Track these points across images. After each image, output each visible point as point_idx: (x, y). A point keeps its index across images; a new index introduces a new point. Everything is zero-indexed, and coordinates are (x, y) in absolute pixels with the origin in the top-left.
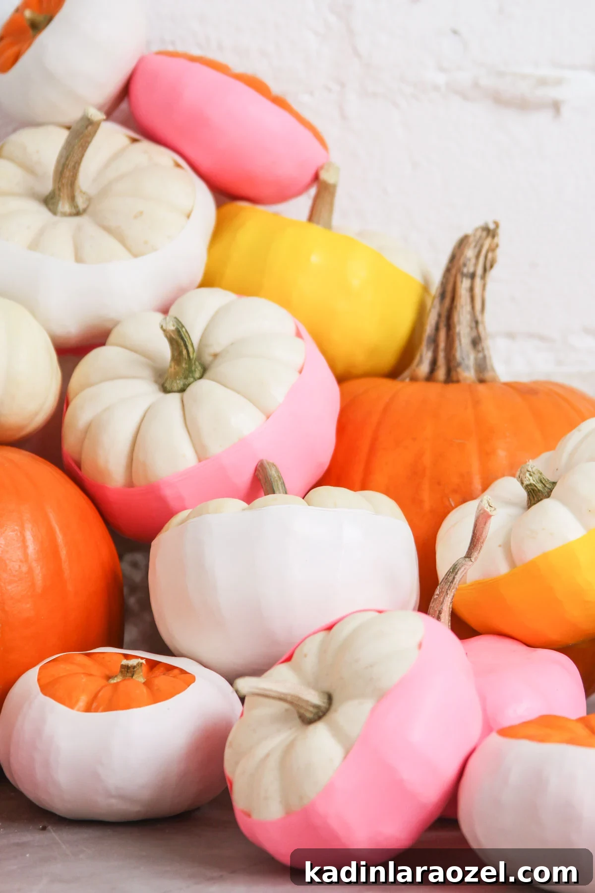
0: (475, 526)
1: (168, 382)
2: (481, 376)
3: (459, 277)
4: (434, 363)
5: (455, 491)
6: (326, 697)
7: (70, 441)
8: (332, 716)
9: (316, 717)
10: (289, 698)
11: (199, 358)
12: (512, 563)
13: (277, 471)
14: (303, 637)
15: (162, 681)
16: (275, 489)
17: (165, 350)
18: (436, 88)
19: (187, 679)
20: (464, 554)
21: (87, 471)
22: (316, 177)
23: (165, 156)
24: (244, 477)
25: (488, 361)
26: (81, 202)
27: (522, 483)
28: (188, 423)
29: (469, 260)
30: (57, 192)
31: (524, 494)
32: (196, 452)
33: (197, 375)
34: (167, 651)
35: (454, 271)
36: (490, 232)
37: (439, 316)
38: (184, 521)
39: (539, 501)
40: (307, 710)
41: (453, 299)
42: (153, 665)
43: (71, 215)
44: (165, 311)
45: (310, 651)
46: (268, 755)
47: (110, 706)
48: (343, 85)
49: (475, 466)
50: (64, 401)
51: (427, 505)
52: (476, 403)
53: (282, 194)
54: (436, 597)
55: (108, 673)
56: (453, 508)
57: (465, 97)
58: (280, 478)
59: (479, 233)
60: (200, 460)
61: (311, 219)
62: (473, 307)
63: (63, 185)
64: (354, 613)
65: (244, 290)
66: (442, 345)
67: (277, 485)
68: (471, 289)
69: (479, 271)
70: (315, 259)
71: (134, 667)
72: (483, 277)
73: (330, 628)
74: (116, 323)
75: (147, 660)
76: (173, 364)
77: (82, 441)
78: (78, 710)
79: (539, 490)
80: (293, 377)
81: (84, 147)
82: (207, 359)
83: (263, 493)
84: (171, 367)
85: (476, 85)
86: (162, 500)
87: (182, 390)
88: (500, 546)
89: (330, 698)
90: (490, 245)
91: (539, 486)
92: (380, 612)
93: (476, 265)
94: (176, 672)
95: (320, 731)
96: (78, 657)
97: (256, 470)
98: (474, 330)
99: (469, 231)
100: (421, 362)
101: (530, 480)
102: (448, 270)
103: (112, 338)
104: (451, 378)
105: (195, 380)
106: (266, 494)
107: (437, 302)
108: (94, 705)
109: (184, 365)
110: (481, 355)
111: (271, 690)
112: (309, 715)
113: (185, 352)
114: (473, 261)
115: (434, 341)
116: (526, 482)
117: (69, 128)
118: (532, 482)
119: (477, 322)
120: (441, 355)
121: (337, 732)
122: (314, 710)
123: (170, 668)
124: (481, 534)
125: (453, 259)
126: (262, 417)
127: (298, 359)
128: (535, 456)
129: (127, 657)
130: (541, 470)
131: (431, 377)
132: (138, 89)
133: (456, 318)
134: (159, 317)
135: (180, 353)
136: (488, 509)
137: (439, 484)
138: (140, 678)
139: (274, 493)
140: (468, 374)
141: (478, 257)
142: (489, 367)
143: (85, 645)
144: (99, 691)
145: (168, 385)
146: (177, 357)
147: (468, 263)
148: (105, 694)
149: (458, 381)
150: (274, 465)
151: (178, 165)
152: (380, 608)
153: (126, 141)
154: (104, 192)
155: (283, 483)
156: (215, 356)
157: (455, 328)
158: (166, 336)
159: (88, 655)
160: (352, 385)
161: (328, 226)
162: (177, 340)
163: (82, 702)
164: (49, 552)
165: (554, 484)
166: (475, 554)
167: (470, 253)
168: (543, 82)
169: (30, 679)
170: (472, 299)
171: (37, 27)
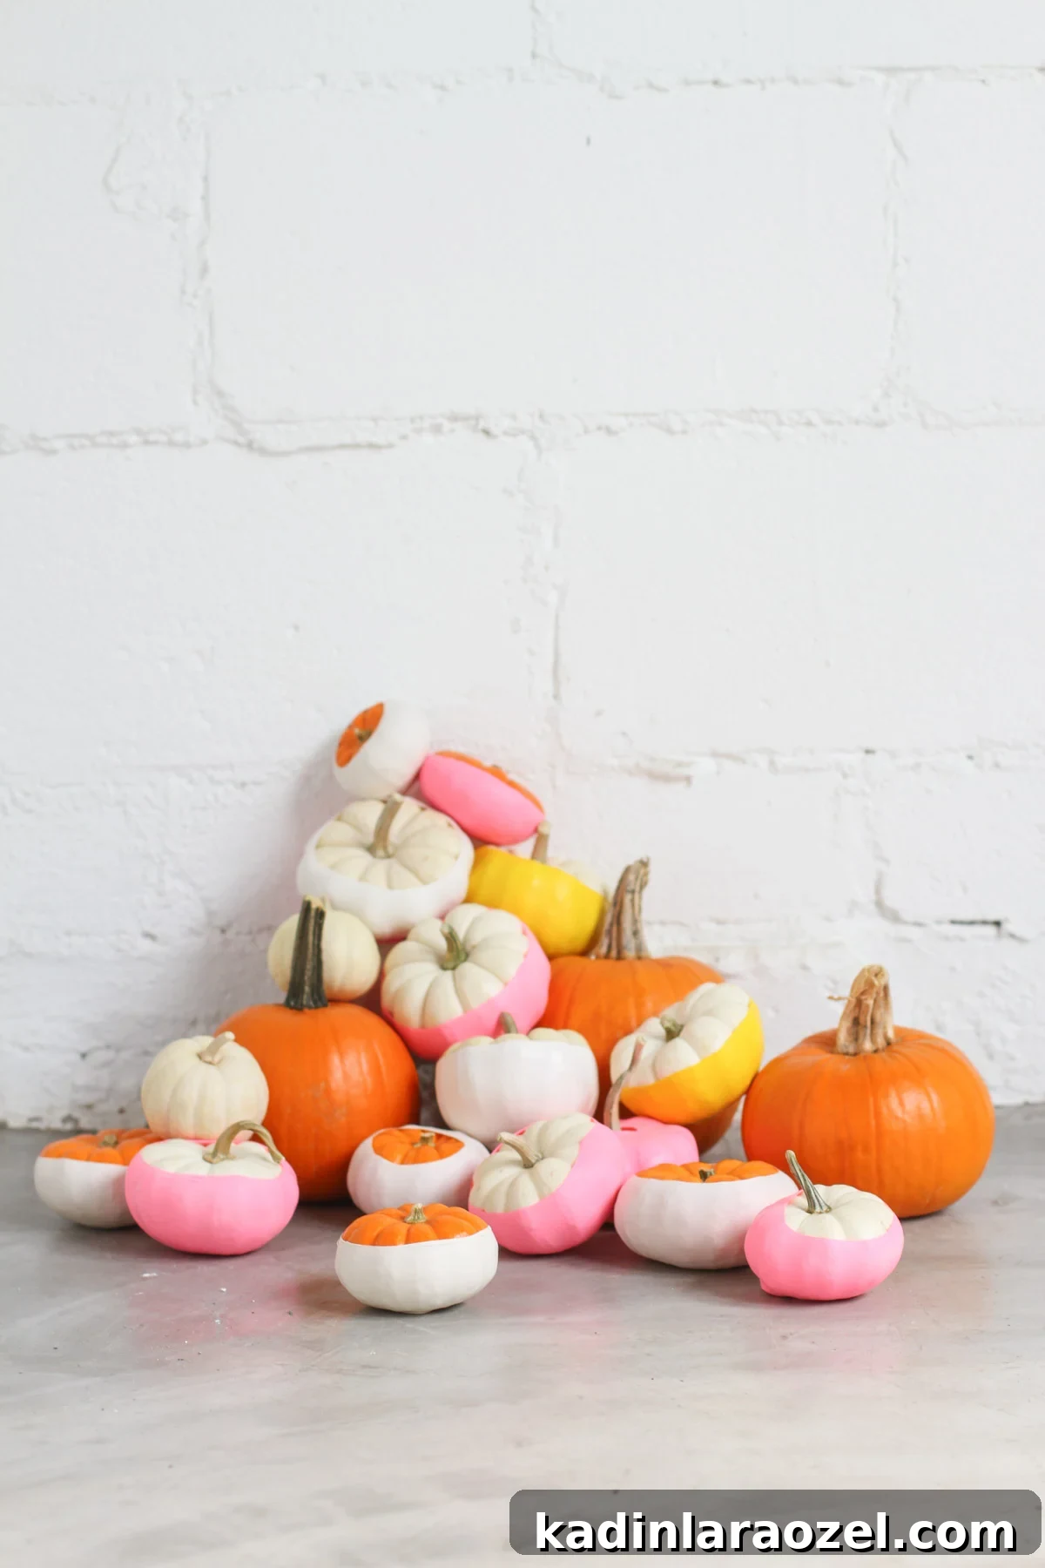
0: (635, 1051)
1: (445, 963)
2: (639, 955)
3: (625, 892)
4: (610, 947)
5: (621, 1028)
7: (386, 1000)
11: (464, 949)
12: (657, 1077)
13: (511, 1017)
15: (445, 1146)
16: (510, 1030)
17: (443, 944)
18: (613, 769)
19: (458, 1145)
20: (628, 1068)
21: (397, 1019)
22: (536, 830)
23: (442, 820)
24: (491, 1022)
25: (643, 945)
26: (390, 850)
27: (663, 1025)
28: (458, 990)
29: (632, 881)
30: (376, 844)
31: (663, 1032)
32: (463, 1007)
33: (462, 959)
34: (446, 1126)
35: (622, 888)
36: (644, 864)
37: (613, 917)
38: (454, 1052)
39: (673, 1038)
40: (527, 1161)
41: (621, 906)
42: (439, 1136)
43: (385, 858)
44: (442, 917)
45: (534, 1130)
47: (416, 1161)
49: (633, 1011)
50: (382, 975)
51: (603, 1039)
52: (634, 973)
53: (516, 840)
54: (608, 1102)
55: (413, 1141)
56: (619, 1039)
57: (631, 775)
58: (513, 1022)
59: (637, 865)
60: (465, 1012)
61: (533, 856)
62: (634, 912)
63: (380, 839)
65: (492, 904)
66: (615, 936)
67: (513, 1028)
68: (632, 901)
69: (637, 889)
70: (536, 883)
71: (428, 1138)
72: (640, 893)
74: (413, 926)
75: (436, 1133)
76: (448, 953)
78: (397, 1163)
79: (673, 1031)
80: (522, 960)
81: (395, 813)
82: (469, 949)
83: (503, 1033)
85: (638, 766)
86: (442, 1037)
87: (453, 968)
88: (649, 1065)
89: (543, 1152)
90: (644, 872)
91: (673, 1028)
93: (635, 884)
94: (453, 1140)
96: (395, 1131)
97: (499, 1017)
98: (635, 926)
99: (632, 864)
100: (601, 946)
101: (666, 1022)
102: (619, 888)
103: (411, 935)
104: (620, 957)
105: (461, 962)
106: (506, 1033)
107: (612, 908)
108: (406, 1160)
109: (455, 953)
110: (639, 941)
112: (527, 1164)
113: (455, 945)
114: (634, 882)
115: (610, 933)
116: (665, 1026)
117: (383, 804)
118: (668, 1024)
119: (636, 921)
120: (614, 942)
123: (449, 1138)
124: (638, 1057)
125: (621, 880)
126: (502, 986)
127: (525, 948)
128: (670, 1005)
129: (424, 1131)
130: (673, 1016)
131: (607, 956)
132: (425, 777)
133: (623, 918)
134: (439, 923)
135: (453, 946)
136: (642, 1043)
137: (611, 1023)
138: (432, 1144)
139: (509, 1032)
140: (630, 953)
141: (637, 880)
142: (644, 949)
143: (398, 1123)
144: (409, 1152)
145: (445, 965)
146: (451, 948)
147: (630, 884)
148: (412, 1154)
149: (625, 959)
150: (510, 1014)
151: (450, 824)
154: (405, 843)
155: (515, 1026)
156: (474, 947)
157: (622, 924)
158: (443, 936)
159: (401, 1130)
160: (558, 961)
161: (544, 863)
162: (451, 938)
163: (399, 1157)
164: (376, 1070)
165: (682, 1026)
166: (634, 1069)
167: (631, 877)
168: (680, 764)
169: (367, 1145)
170: (633, 905)
171: (362, 739)
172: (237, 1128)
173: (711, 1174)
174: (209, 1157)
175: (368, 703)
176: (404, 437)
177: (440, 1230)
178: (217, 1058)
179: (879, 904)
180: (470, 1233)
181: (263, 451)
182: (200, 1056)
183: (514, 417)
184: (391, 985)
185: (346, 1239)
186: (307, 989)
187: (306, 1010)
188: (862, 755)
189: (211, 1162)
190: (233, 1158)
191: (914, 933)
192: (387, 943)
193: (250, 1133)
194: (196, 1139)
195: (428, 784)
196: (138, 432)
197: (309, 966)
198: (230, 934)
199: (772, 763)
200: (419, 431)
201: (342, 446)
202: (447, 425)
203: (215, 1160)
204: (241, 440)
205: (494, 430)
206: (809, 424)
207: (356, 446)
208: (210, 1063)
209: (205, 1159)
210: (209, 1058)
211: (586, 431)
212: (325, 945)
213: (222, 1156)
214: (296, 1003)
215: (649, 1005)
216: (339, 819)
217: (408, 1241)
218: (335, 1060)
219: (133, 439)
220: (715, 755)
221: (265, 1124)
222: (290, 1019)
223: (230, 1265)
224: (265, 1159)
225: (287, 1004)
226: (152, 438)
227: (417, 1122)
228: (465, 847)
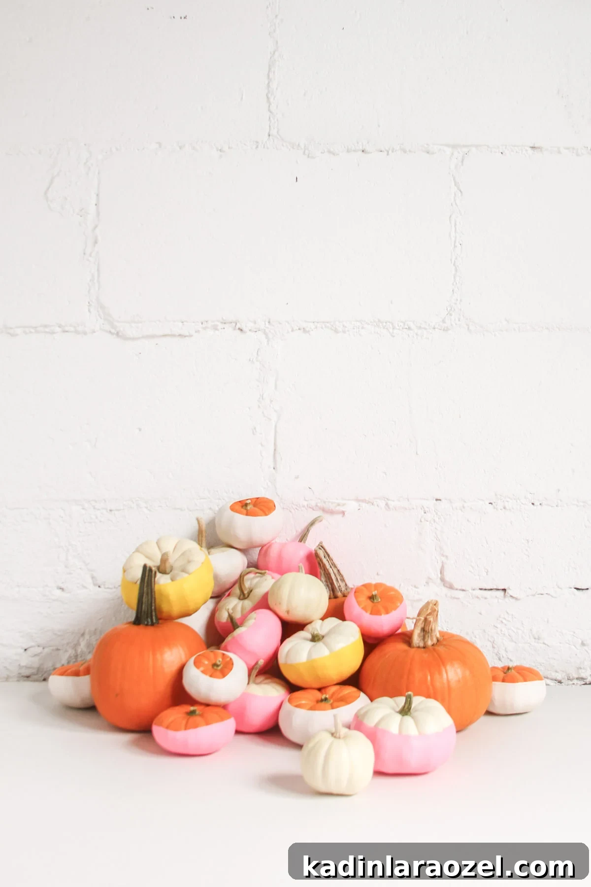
57: (313, 510)
85: (317, 505)
168: (339, 505)
176: (197, 332)
179: (442, 580)
181: (125, 338)
183: (255, 322)
188: (435, 501)
191: (461, 595)
196: (60, 326)
199: (387, 505)
200: (205, 328)
201: (165, 336)
202: (220, 326)
204: (113, 331)
205: (244, 329)
206: (409, 328)
207: (174, 336)
211: (292, 331)
219: (58, 329)
220: (357, 500)
226: (67, 329)
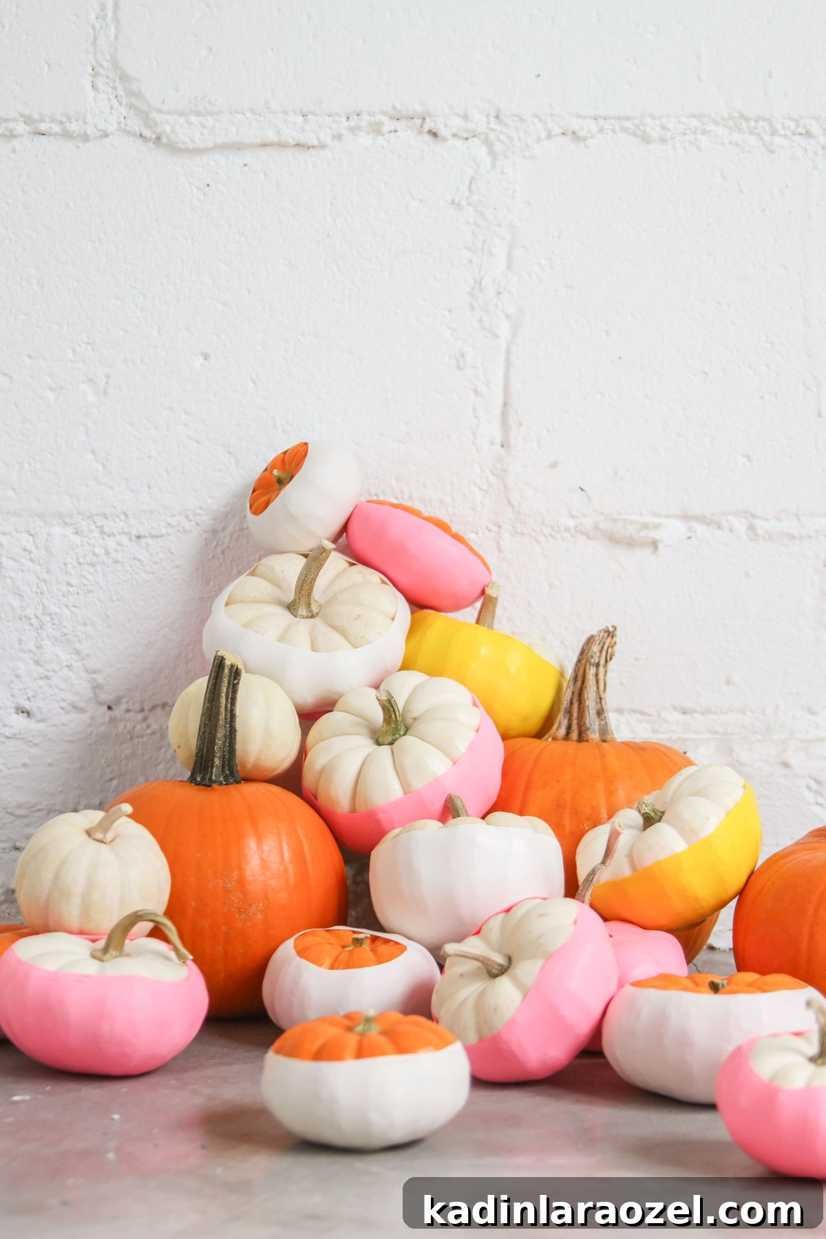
0: (609, 841)
1: (381, 737)
2: (604, 738)
3: (588, 667)
4: (569, 728)
5: (588, 819)
6: (507, 958)
7: (309, 779)
8: (511, 971)
9: (500, 972)
10: (481, 959)
11: (403, 720)
12: (634, 868)
13: (462, 802)
14: (487, 917)
15: (383, 949)
16: (460, 814)
17: (378, 716)
18: (567, 530)
19: (401, 949)
20: (600, 861)
21: (322, 801)
22: (483, 592)
23: (375, 576)
24: (438, 805)
25: (608, 726)
26: (314, 608)
27: (640, 812)
28: (397, 765)
29: (595, 653)
30: (297, 601)
31: (640, 820)
32: (403, 787)
33: (402, 733)
34: (382, 929)
35: (584, 661)
36: (610, 633)
37: (573, 693)
38: (395, 837)
39: (651, 825)
40: (493, 968)
41: (583, 681)
42: (374, 939)
43: (307, 617)
44: (377, 687)
45: (495, 927)
46: (466, 999)
47: (349, 965)
48: (500, 527)
49: (603, 801)
50: (303, 752)
51: (568, 829)
52: (603, 756)
53: (458, 606)
54: (579, 891)
55: (343, 944)
56: (587, 831)
57: (589, 537)
58: (463, 806)
59: (602, 634)
60: (405, 793)
61: (478, 622)
62: (598, 688)
63: (302, 595)
64: (524, 900)
65: (432, 672)
66: (575, 715)
67: (462, 811)
68: (597, 675)
69: (602, 662)
70: (484, 651)
71: (362, 939)
72: (605, 666)
73: (508, 910)
74: (341, 696)
75: (371, 935)
76: (384, 725)
77: (318, 780)
78: (325, 968)
79: (652, 817)
80: (473, 735)
81: (319, 568)
82: (409, 721)
83: (451, 816)
84: (383, 726)
85: (597, 528)
86: (377, 822)
87: (391, 744)
88: (625, 856)
89: (510, 959)
90: (610, 643)
91: (652, 814)
92: (545, 899)
93: (599, 657)
94: (391, 943)
95: (504, 982)
96: (321, 931)
97: (446, 801)
98: (599, 704)
99: (595, 633)
100: (559, 727)
101: (647, 810)
102: (579, 661)
103: (338, 706)
104: (581, 738)
105: (401, 736)
106: (454, 817)
107: (571, 684)
108: (336, 965)
109: (392, 725)
110: (603, 722)
111: (468, 953)
112: (495, 971)
113: (393, 716)
114: (598, 654)
115: (569, 712)
116: (643, 811)
117: (306, 556)
118: (647, 811)
119: (601, 699)
120: (575, 722)
121: (517, 982)
122: (499, 968)
123: (387, 941)
124: (613, 846)
125: (583, 652)
126: (450, 763)
127: (475, 723)
128: (648, 793)
129: (354, 932)
130: (654, 803)
131: (567, 736)
132: (353, 527)
133: (586, 695)
134: (373, 692)
135: (390, 717)
136: (619, 829)
137: (576, 814)
138: (367, 946)
139: (459, 816)
140: (594, 736)
141: (601, 651)
142: (609, 731)
143: (325, 924)
144: (340, 955)
145: (380, 740)
146: (388, 720)
147: (594, 656)
148: (344, 957)
149: (587, 741)
150: (459, 798)
151: (383, 582)
152: (544, 896)
153: (346, 565)
154: (330, 602)
155: (466, 811)
156: (415, 719)
157: (585, 702)
158: (380, 704)
159: (328, 931)
160: (512, 742)
161: (491, 627)
162: (388, 707)
163: (327, 963)
164: (299, 857)
165: (663, 813)
166: (608, 861)
167: (596, 648)
168: (645, 526)
169: (288, 947)
170: (597, 682)
171: (281, 482)
172: (136, 918)
173: (723, 986)
174: (99, 954)
175: (289, 443)
176: (338, 137)
177: (400, 1044)
178: (110, 836)
180: (438, 1048)
181: (174, 149)
182: (89, 833)
183: (466, 117)
184: (317, 761)
185: (278, 1052)
186: (217, 761)
187: (215, 786)
189: (101, 960)
190: (128, 955)
192: (308, 717)
193: (150, 925)
194: (81, 933)
195: (358, 536)
196: (27, 122)
197: (221, 734)
198: (118, 712)
199: (751, 528)
200: (354, 130)
201: (264, 145)
202: (388, 125)
203: (106, 957)
204: (147, 133)
205: (443, 131)
206: (808, 134)
207: (282, 145)
208: (102, 842)
209: (94, 957)
210: (99, 836)
211: (549, 137)
212: (239, 710)
213: (114, 953)
214: (203, 779)
215: (621, 793)
216: (253, 574)
217: (360, 1054)
218: (252, 844)
219: (23, 128)
220: (686, 517)
221: (169, 913)
222: (196, 796)
223: (123, 1088)
224: (167, 958)
225: (192, 779)
226: (43, 127)
227: (345, 924)
228: (402, 608)
